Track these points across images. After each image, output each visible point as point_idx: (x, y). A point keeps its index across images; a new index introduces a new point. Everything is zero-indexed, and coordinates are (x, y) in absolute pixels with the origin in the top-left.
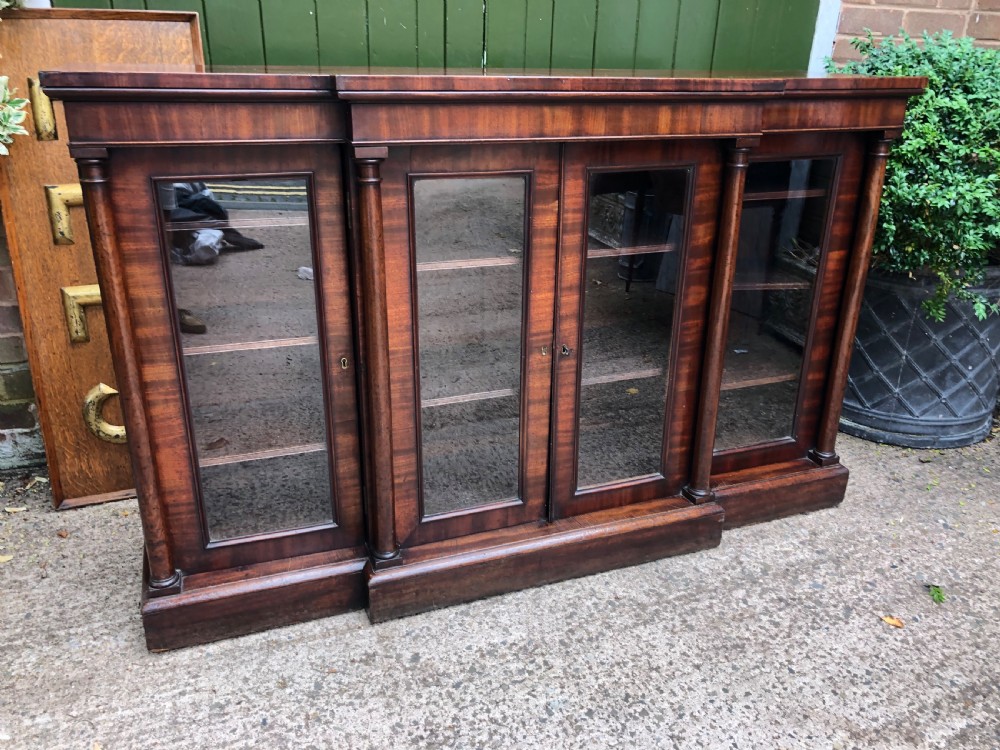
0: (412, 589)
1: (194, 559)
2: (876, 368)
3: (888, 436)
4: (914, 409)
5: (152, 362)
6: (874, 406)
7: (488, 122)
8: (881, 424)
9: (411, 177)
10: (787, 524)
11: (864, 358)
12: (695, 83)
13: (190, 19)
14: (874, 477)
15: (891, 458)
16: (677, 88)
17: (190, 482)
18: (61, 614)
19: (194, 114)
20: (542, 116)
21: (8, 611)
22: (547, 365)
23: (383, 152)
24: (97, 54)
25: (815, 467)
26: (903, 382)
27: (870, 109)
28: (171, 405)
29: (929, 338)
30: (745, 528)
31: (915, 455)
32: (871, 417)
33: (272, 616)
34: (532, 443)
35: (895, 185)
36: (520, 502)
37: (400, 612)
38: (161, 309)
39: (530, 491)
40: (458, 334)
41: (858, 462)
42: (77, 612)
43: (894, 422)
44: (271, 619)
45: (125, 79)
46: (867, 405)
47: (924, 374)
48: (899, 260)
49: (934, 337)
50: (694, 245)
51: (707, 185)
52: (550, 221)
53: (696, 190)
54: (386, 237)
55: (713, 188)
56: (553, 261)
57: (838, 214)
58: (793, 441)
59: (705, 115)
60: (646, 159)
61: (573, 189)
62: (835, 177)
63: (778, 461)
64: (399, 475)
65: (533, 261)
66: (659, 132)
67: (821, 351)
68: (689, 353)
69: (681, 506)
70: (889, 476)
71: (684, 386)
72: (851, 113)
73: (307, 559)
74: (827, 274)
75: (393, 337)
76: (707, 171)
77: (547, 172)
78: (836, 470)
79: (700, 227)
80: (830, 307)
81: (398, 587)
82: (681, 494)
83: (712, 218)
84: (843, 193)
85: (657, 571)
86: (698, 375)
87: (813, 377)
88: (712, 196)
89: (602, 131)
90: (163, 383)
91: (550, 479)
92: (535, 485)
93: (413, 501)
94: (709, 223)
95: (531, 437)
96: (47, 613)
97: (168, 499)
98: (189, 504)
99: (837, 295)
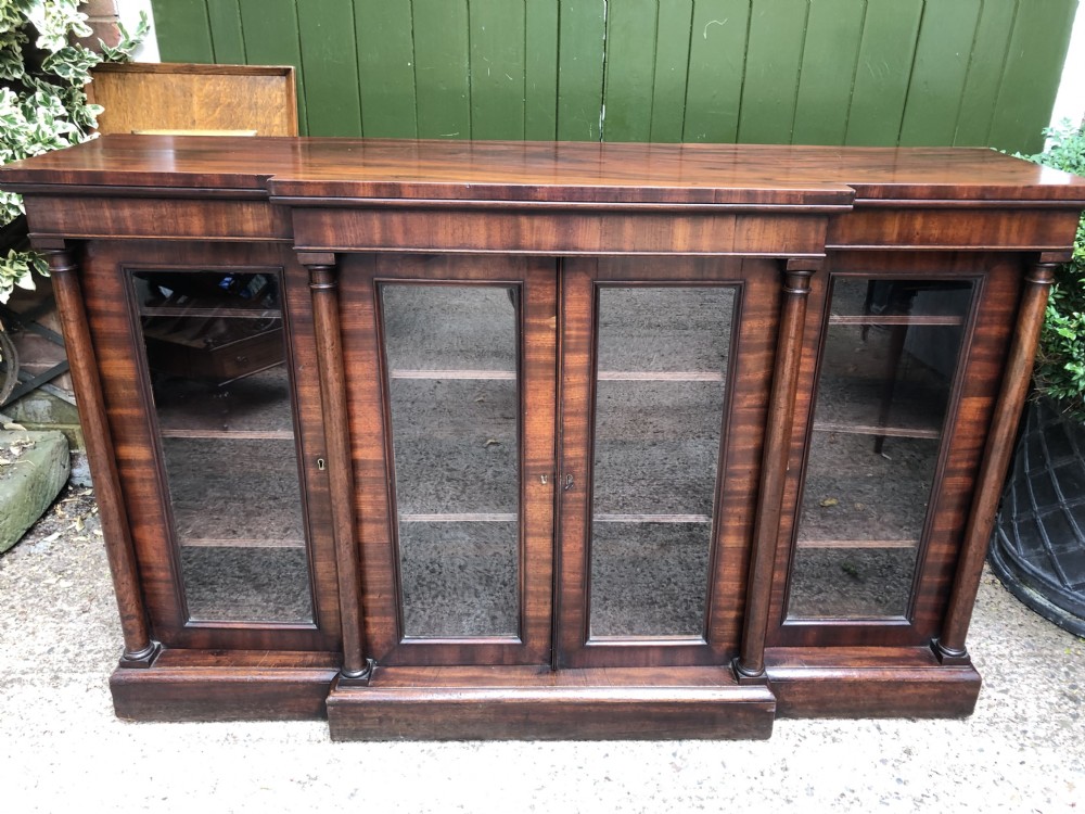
0: (375, 715)
1: (172, 635)
5: (125, 441)
6: (1077, 587)
9: (377, 282)
10: (879, 728)
11: (1069, 523)
13: (286, 73)
14: (1042, 687)
17: (167, 561)
18: (77, 655)
20: (518, 226)
21: (39, 641)
22: (549, 496)
23: (330, 259)
24: (196, 108)
25: (931, 663)
27: (1015, 226)
28: (146, 484)
30: (819, 720)
32: (1072, 601)
33: (238, 708)
34: (532, 579)
36: (518, 641)
37: (363, 735)
38: (135, 391)
39: (530, 631)
41: (1032, 660)
44: (236, 712)
45: (70, 176)
46: (1069, 584)
50: (742, 378)
51: (761, 309)
52: (547, 339)
53: (745, 315)
54: (351, 343)
55: (770, 313)
56: (552, 382)
57: (977, 350)
58: (908, 623)
59: (740, 230)
60: (673, 275)
61: (576, 306)
62: (973, 304)
63: (884, 645)
64: (373, 592)
65: (527, 381)
66: (674, 249)
67: (951, 519)
68: (739, 503)
69: (721, 683)
70: (1067, 690)
71: (733, 541)
72: (984, 227)
73: (283, 657)
74: (959, 426)
75: (362, 446)
76: (760, 293)
77: (541, 284)
78: (961, 674)
79: (752, 357)
80: (964, 465)
81: (358, 709)
82: (730, 666)
83: (768, 349)
84: (986, 324)
85: (674, 755)
86: (751, 531)
87: (940, 550)
88: (768, 322)
89: (597, 246)
90: (139, 463)
91: (554, 622)
92: (538, 625)
93: (390, 620)
94: (764, 354)
95: (530, 572)
96: (66, 651)
97: (147, 574)
98: (167, 582)
99: (975, 452)
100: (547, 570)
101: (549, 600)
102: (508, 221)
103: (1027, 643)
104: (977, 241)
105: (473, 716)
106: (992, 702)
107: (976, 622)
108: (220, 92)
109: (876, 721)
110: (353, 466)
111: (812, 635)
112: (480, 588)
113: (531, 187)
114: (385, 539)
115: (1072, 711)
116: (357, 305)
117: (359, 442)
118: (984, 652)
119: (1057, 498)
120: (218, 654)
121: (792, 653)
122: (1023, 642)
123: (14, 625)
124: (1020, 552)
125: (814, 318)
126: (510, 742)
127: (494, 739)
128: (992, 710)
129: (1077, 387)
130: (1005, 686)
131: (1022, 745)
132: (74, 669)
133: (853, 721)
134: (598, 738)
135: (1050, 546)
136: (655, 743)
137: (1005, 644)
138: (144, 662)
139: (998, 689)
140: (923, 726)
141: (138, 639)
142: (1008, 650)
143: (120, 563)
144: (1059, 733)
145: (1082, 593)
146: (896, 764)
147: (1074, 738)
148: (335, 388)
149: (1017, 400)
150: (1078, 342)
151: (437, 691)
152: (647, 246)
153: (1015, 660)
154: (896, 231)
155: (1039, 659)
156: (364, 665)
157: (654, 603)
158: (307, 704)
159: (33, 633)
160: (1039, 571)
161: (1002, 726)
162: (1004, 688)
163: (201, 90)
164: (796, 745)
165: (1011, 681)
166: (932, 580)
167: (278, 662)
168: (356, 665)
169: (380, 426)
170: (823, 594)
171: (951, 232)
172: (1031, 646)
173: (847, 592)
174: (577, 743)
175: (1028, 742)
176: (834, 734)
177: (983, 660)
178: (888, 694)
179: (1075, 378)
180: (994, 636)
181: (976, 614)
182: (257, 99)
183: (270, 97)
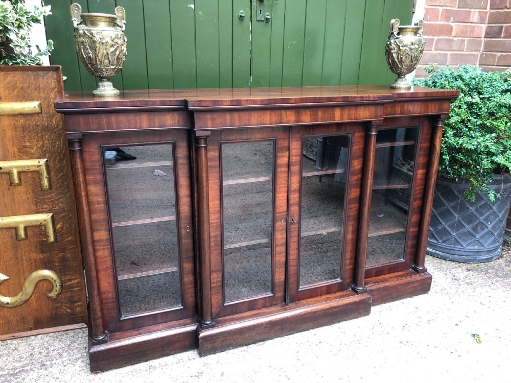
0: (220, 339)
1: (114, 325)
2: (443, 223)
3: (451, 257)
4: (463, 244)
5: (98, 230)
6: (443, 242)
7: (256, 118)
8: (447, 251)
9: (221, 143)
11: (437, 219)
12: (352, 97)
14: (445, 278)
15: (453, 268)
16: (343, 100)
17: (113, 287)
18: (48, 353)
19: (123, 118)
20: (281, 115)
21: (22, 352)
22: (285, 227)
23: (209, 133)
26: (457, 230)
27: (433, 105)
28: (106, 251)
29: (468, 209)
30: (382, 305)
31: (465, 266)
32: (442, 247)
33: (152, 353)
34: (277, 266)
35: (448, 138)
36: (272, 295)
37: (214, 351)
38: (103, 206)
39: (277, 289)
40: (237, 205)
41: (437, 270)
42: (55, 352)
43: (454, 250)
46: (440, 241)
47: (467, 227)
48: (451, 172)
49: (471, 208)
50: (353, 169)
51: (358, 142)
52: (285, 160)
53: (353, 145)
54: (209, 170)
55: (362, 143)
56: (287, 179)
57: (421, 152)
58: (404, 261)
59: (356, 111)
60: (329, 131)
61: (296, 146)
62: (419, 136)
64: (213, 283)
65: (277, 179)
66: (335, 120)
67: (416, 217)
68: (352, 220)
69: (351, 295)
70: (452, 277)
71: (350, 236)
72: (425, 107)
73: (169, 325)
74: (417, 181)
77: (283, 139)
79: (356, 161)
80: (419, 196)
81: (212, 338)
82: (351, 289)
83: (361, 157)
84: (423, 143)
85: (339, 328)
87: (413, 230)
88: (362, 147)
89: (309, 120)
90: (101, 241)
91: (287, 283)
92: (279, 286)
93: (220, 295)
94: (360, 159)
95: (277, 262)
96: (40, 353)
97: (103, 296)
98: (113, 299)
99: (422, 191)
100: (284, 259)
101: (284, 273)
102: (278, 112)
104: (423, 112)
105: (260, 330)
108: (16, 81)
111: (374, 272)
113: (289, 98)
116: (212, 154)
120: (138, 330)
121: (369, 281)
127: (269, 339)
131: (449, 297)
132: (50, 359)
144: (458, 291)
152: (326, 119)
154: (399, 110)
156: (212, 317)
163: (5, 80)
166: (411, 242)
168: (208, 318)
169: (219, 207)
174: (301, 333)
176: (390, 308)
182: (39, 84)
183: (47, 83)
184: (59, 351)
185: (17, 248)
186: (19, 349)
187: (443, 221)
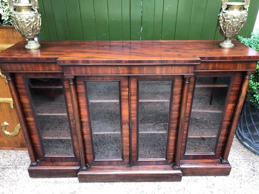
0: (89, 177)
1: (42, 158)
5: (28, 117)
6: (256, 143)
7: (102, 70)
8: (258, 149)
9: (85, 81)
10: (207, 179)
14: (246, 167)
17: (39, 143)
18: (21, 161)
19: (29, 66)
20: (118, 69)
22: (128, 128)
23: (73, 77)
25: (220, 164)
28: (34, 126)
30: (193, 177)
32: (255, 146)
36: (122, 160)
37: (86, 181)
38: (29, 106)
39: (125, 158)
41: (244, 160)
44: (57, 176)
45: (10, 59)
46: (254, 142)
50: (174, 101)
51: (178, 86)
52: (126, 93)
53: (174, 87)
54: (80, 95)
55: (180, 86)
56: (128, 103)
57: (232, 93)
58: (214, 154)
59: (172, 69)
60: (156, 78)
61: (133, 85)
62: (231, 82)
63: (208, 159)
64: (87, 150)
65: (122, 103)
66: (156, 73)
67: (225, 131)
68: (173, 129)
69: (169, 169)
70: (252, 168)
71: (172, 138)
72: (233, 66)
73: (67, 163)
74: (227, 110)
75: (83, 118)
76: (178, 82)
77: (124, 81)
78: (226, 166)
79: (176, 97)
80: (228, 119)
81: (85, 176)
82: (172, 165)
83: (180, 95)
84: (234, 87)
85: (158, 186)
86: (177, 135)
87: (222, 138)
88: (180, 89)
89: (137, 73)
90: (31, 121)
91: (130, 156)
92: (126, 156)
93: (92, 156)
94: (179, 96)
95: (124, 145)
96: (18, 160)
97: (35, 146)
98: (40, 147)
99: (231, 116)
100: (128, 145)
101: (129, 151)
102: (116, 68)
103: (244, 156)
104: (232, 69)
105: (111, 177)
106: (234, 172)
107: (232, 151)
108: (4, 34)
109: (206, 177)
110: (81, 122)
111: (191, 157)
112: (114, 142)
113: (121, 60)
114: (90, 138)
115: (253, 174)
116: (80, 86)
117: (82, 117)
118: (233, 159)
119: (252, 122)
120: (52, 163)
121: (186, 161)
122: (242, 156)
123: (6, 154)
124: (243, 133)
125: (191, 86)
126: (120, 182)
127: (117, 182)
128: (234, 174)
129: (257, 100)
130: (237, 167)
131: (241, 183)
132: (20, 165)
133: (201, 177)
134: (141, 181)
135: (250, 133)
136: (154, 183)
137: (238, 156)
138: (35, 165)
139: (236, 168)
140: (218, 178)
141: (34, 160)
142: (239, 158)
143: (28, 144)
144: (250, 179)
145: (257, 144)
146: (211, 187)
147: (253, 181)
148: (76, 106)
149: (241, 105)
150: (257, 90)
151: (103, 172)
152: (150, 73)
153: (240, 160)
154: (211, 67)
155: (246, 160)
156: (86, 166)
157: (155, 146)
158: (73, 174)
159: (11, 156)
160: (247, 138)
161: (236, 178)
162: (237, 168)
164: (187, 183)
165: (239, 166)
166: (220, 145)
167: (66, 165)
168: (84, 166)
169: (87, 114)
170: (195, 143)
171: (225, 67)
172: (244, 157)
173: (201, 142)
174: (136, 183)
175: (242, 182)
176: (196, 180)
177: (233, 161)
178: (209, 171)
179: (256, 98)
180: (236, 154)
181: (232, 148)
182: (14, 35)
183: (18, 35)
184: (25, 161)
185: (11, 112)
186: (12, 156)
187: (258, 131)
